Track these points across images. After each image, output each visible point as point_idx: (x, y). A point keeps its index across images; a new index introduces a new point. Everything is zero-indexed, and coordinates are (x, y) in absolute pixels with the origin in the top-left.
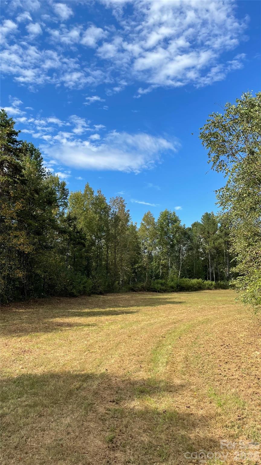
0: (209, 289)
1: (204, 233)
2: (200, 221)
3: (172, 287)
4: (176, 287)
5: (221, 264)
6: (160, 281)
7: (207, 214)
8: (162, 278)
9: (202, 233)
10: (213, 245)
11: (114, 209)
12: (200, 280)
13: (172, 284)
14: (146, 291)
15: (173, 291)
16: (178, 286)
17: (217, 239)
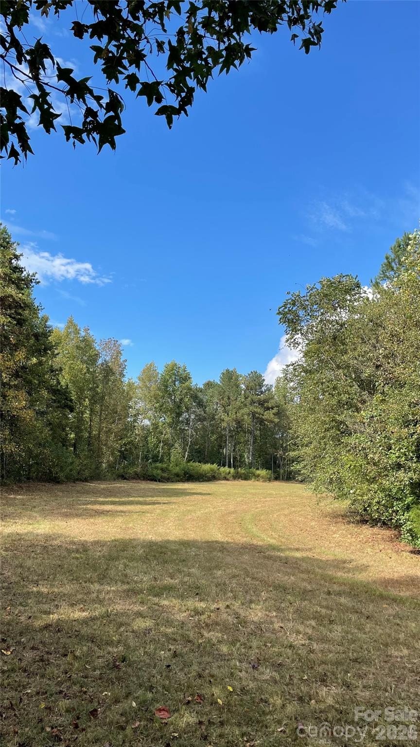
0: (225, 479)
2: (218, 381)
3: (177, 475)
4: (182, 474)
5: (241, 443)
6: (159, 465)
7: (228, 371)
8: (162, 461)
9: (221, 397)
10: (235, 416)
11: (105, 357)
12: (215, 466)
13: (177, 470)
14: (141, 480)
15: (179, 481)
16: (185, 473)
17: (240, 408)
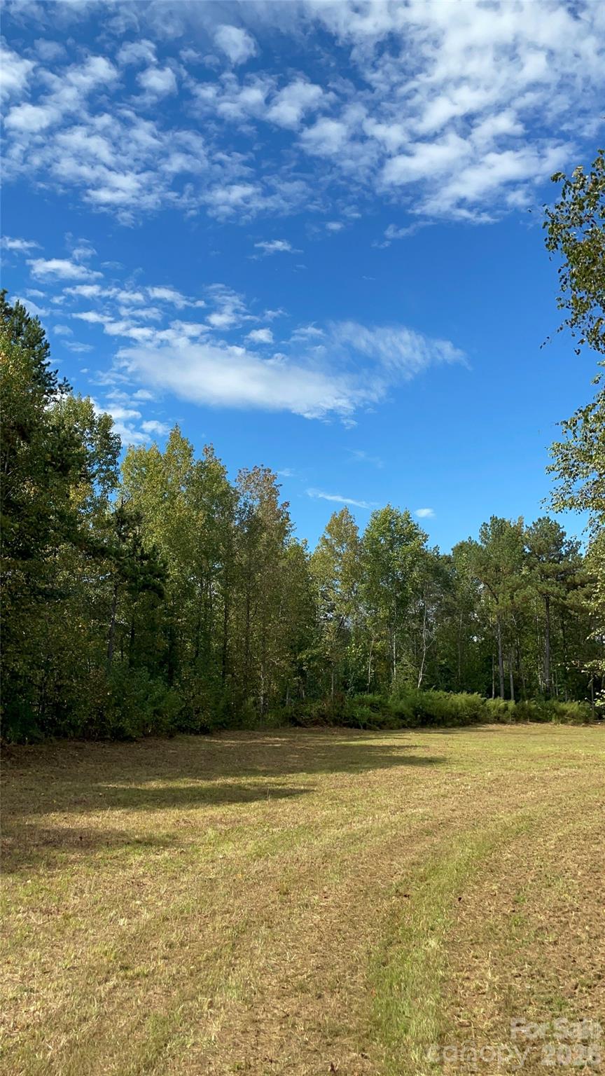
0: (499, 720)
1: (485, 569)
2: (477, 538)
3: (401, 715)
4: (411, 714)
5: (528, 653)
6: (369, 697)
7: (493, 519)
8: (374, 689)
9: (482, 569)
10: (510, 602)
11: (249, 499)
12: (476, 697)
13: (402, 705)
14: (330, 726)
15: (404, 727)
16: (416, 711)
17: (519, 587)
